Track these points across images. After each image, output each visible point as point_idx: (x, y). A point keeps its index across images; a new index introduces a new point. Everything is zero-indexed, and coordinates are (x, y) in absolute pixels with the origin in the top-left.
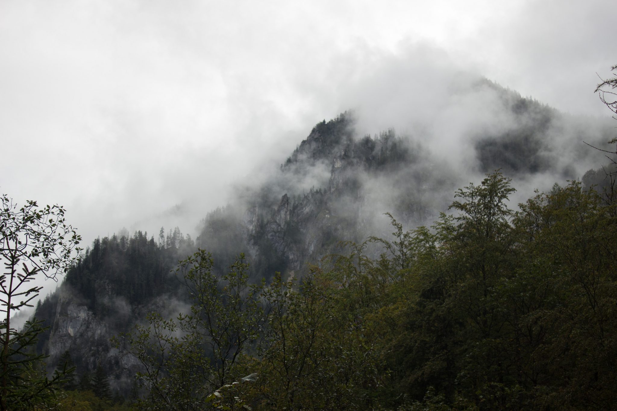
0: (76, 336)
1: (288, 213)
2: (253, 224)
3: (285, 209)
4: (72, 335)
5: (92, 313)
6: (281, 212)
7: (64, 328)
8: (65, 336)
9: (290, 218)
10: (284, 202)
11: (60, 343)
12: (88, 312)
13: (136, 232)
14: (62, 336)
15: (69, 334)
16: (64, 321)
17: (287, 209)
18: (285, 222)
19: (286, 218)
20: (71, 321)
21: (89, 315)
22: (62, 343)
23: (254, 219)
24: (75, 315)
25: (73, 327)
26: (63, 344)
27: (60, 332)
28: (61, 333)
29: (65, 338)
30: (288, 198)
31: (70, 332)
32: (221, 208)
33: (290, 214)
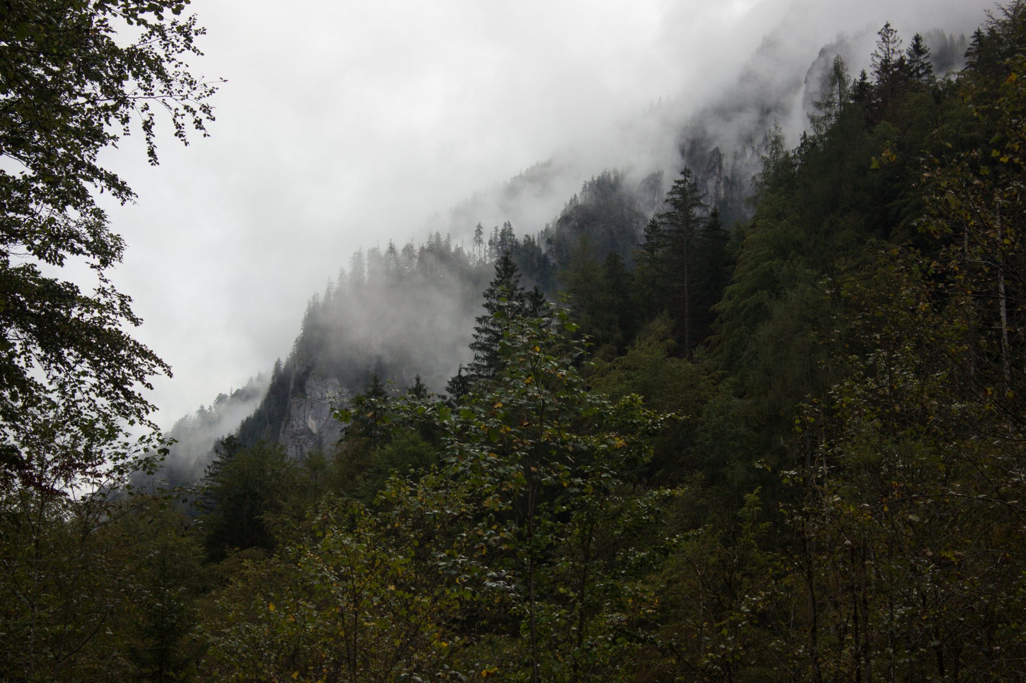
0: (322, 433)
1: (722, 184)
2: (655, 207)
3: (715, 178)
4: (315, 431)
5: (348, 390)
6: (708, 183)
7: (300, 419)
8: (303, 434)
9: (725, 193)
10: (713, 164)
11: (294, 447)
12: (340, 389)
13: (431, 234)
14: (296, 434)
15: (310, 430)
16: (299, 408)
17: (719, 176)
18: (716, 202)
19: (717, 194)
20: (312, 407)
21: (343, 394)
22: (297, 446)
23: (656, 199)
24: (319, 395)
25: (316, 418)
26: (299, 448)
27: (293, 426)
28: (295, 428)
29: (302, 437)
30: (720, 155)
31: (310, 426)
32: (612, 171)
33: (726, 187)
